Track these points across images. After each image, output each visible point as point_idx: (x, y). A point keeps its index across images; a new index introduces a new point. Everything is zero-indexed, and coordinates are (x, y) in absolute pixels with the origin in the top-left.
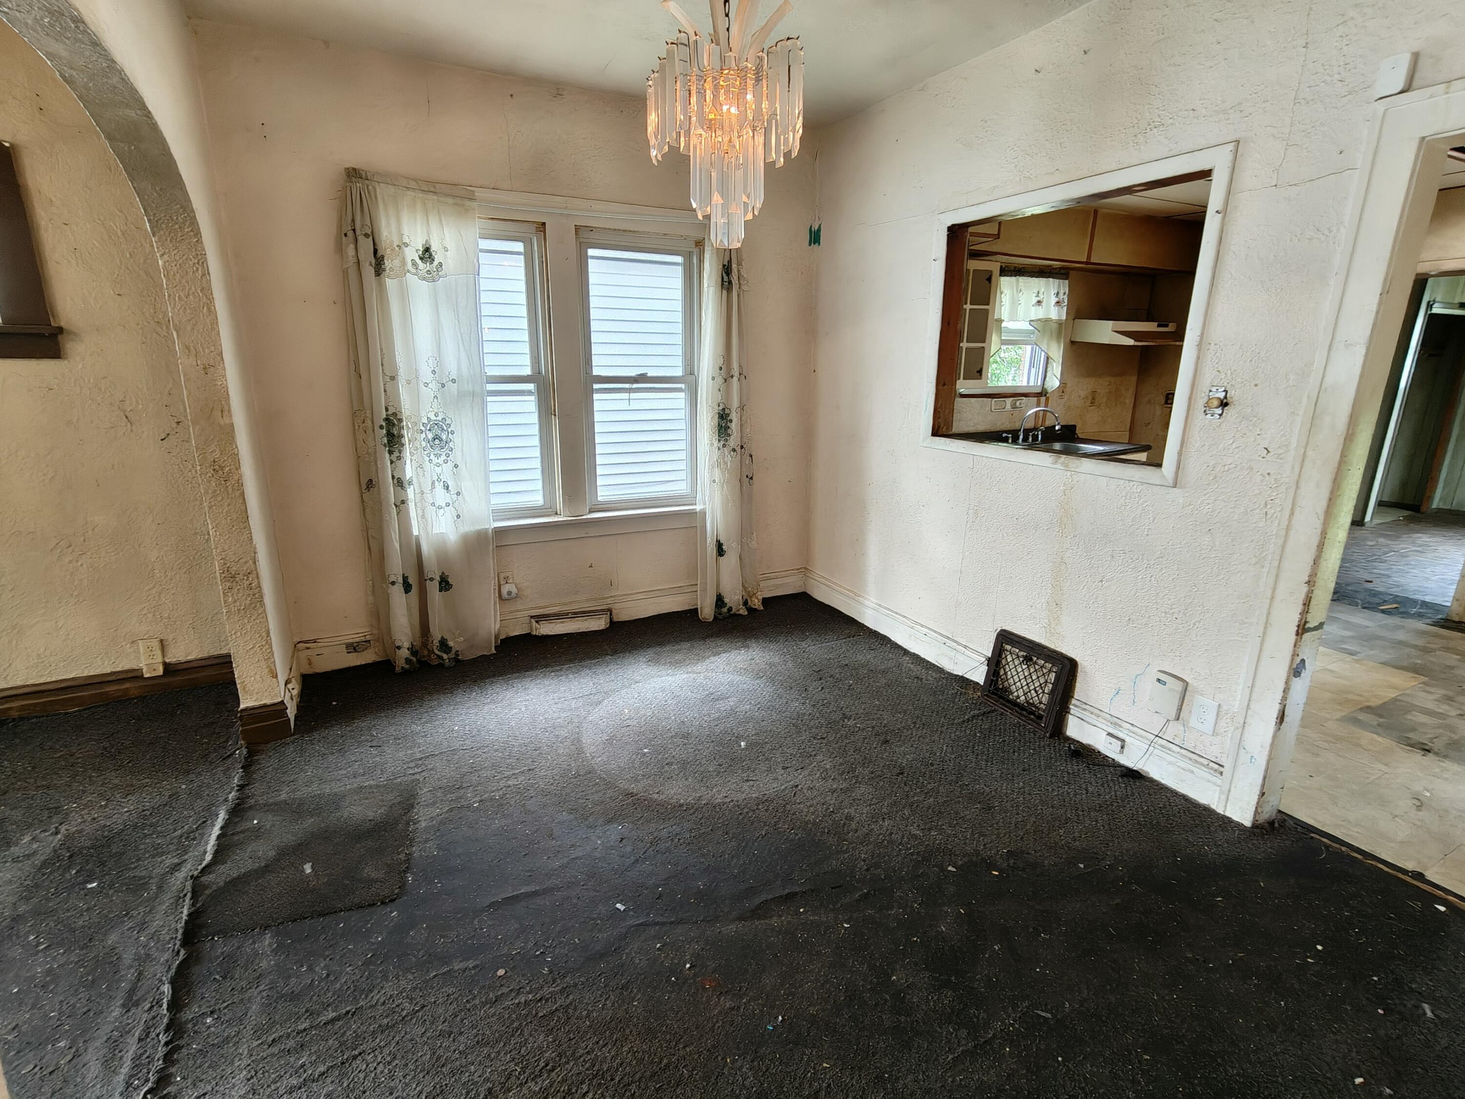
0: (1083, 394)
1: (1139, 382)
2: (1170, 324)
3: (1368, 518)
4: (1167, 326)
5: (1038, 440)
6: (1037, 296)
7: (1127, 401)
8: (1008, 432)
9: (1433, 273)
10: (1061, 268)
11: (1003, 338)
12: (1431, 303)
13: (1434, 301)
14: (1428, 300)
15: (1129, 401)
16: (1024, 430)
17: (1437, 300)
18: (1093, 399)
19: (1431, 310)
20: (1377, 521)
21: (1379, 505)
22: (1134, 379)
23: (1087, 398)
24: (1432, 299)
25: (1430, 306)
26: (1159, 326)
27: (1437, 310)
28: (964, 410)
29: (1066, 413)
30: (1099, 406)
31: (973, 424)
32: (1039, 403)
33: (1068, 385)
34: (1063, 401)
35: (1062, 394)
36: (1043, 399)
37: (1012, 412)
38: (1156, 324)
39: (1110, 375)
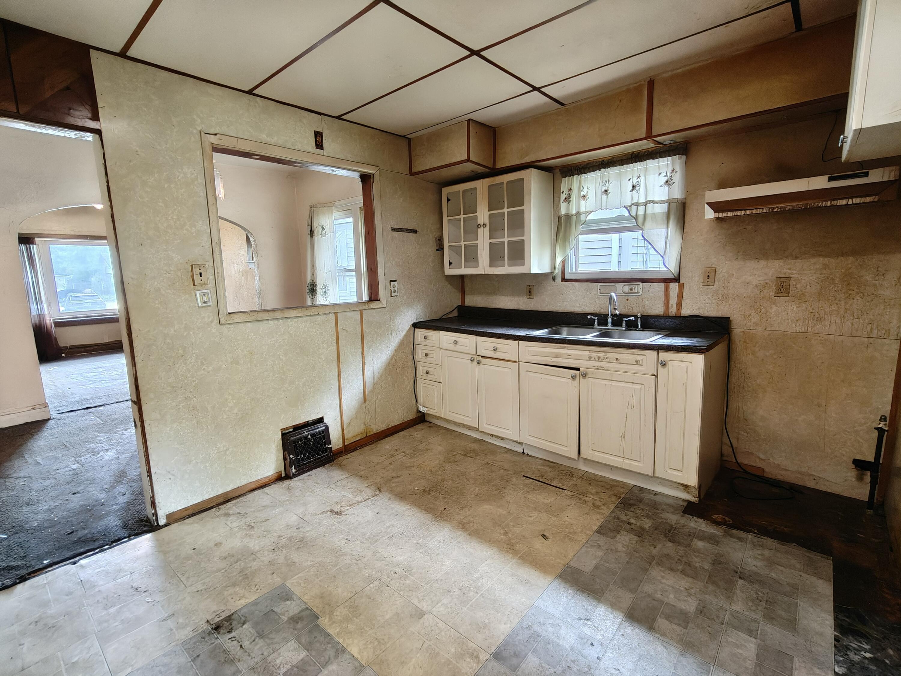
0: (756, 280)
5: (638, 327)
6: (632, 181)
23: (766, 285)
26: (831, 179)
28: (568, 292)
29: (720, 302)
30: (801, 298)
31: (579, 305)
32: (667, 290)
33: (719, 271)
34: (713, 288)
35: (708, 280)
36: (674, 286)
37: (627, 297)
38: (826, 177)
39: (820, 255)
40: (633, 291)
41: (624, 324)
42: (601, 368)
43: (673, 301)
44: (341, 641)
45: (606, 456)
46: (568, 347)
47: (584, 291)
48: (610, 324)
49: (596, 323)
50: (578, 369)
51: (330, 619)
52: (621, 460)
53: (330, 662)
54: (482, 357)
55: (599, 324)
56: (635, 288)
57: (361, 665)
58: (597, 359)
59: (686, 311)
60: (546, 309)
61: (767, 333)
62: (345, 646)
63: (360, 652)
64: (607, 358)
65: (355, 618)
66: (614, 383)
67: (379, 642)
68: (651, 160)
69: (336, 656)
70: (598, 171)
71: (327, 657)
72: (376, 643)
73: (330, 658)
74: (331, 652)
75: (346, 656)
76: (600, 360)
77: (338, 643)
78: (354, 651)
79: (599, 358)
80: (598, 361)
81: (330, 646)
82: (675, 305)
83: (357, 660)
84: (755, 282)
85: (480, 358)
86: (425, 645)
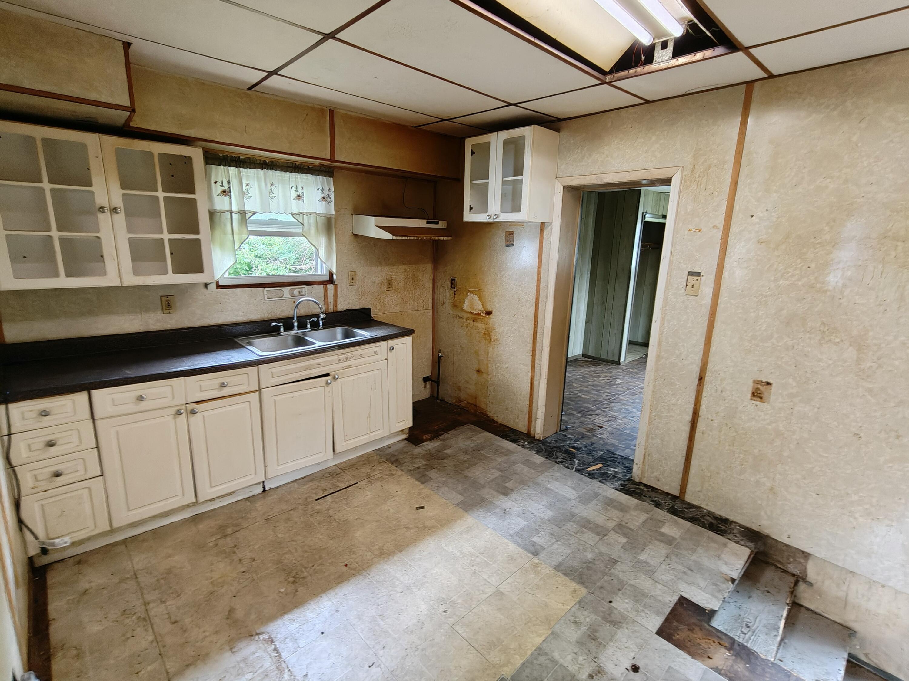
0: (377, 280)
1: (435, 269)
2: (440, 222)
3: (622, 359)
4: (437, 223)
5: (320, 326)
6: (296, 191)
7: (426, 285)
8: (279, 320)
9: (644, 182)
10: (321, 165)
11: (249, 229)
12: (644, 214)
13: (646, 212)
14: (642, 212)
15: (429, 285)
16: (297, 317)
17: (648, 212)
18: (390, 284)
19: (645, 219)
20: (629, 359)
21: (629, 344)
22: (429, 267)
23: (382, 283)
24: (645, 211)
25: (644, 216)
26: (428, 223)
27: (649, 218)
28: (227, 301)
29: (361, 297)
30: (397, 290)
31: (242, 314)
32: (326, 290)
33: (358, 273)
34: (355, 287)
35: (352, 281)
36: (330, 287)
37: (294, 300)
38: (425, 221)
39: (403, 264)
40: (301, 294)
41: (309, 326)
42: (350, 366)
43: (331, 300)
44: (529, 653)
45: (357, 440)
46: (319, 356)
47: (247, 298)
48: (296, 328)
49: (282, 329)
50: (328, 375)
51: (504, 665)
52: (368, 436)
53: (552, 659)
54: (197, 402)
55: (285, 330)
56: (302, 291)
57: (552, 633)
58: (345, 360)
59: (341, 307)
60: (198, 324)
61: (385, 315)
62: (534, 648)
63: (540, 635)
64: (354, 357)
65: (503, 644)
66: (360, 376)
67: (528, 622)
68: (311, 175)
69: (546, 654)
70: (260, 170)
71: (548, 662)
72: (530, 624)
73: (549, 659)
74: (542, 659)
75: (545, 646)
76: (348, 360)
77: (532, 654)
78: (538, 640)
79: (347, 358)
80: (347, 361)
81: (535, 662)
82: (332, 303)
83: (547, 638)
84: (377, 281)
85: (195, 405)
86: (530, 591)
